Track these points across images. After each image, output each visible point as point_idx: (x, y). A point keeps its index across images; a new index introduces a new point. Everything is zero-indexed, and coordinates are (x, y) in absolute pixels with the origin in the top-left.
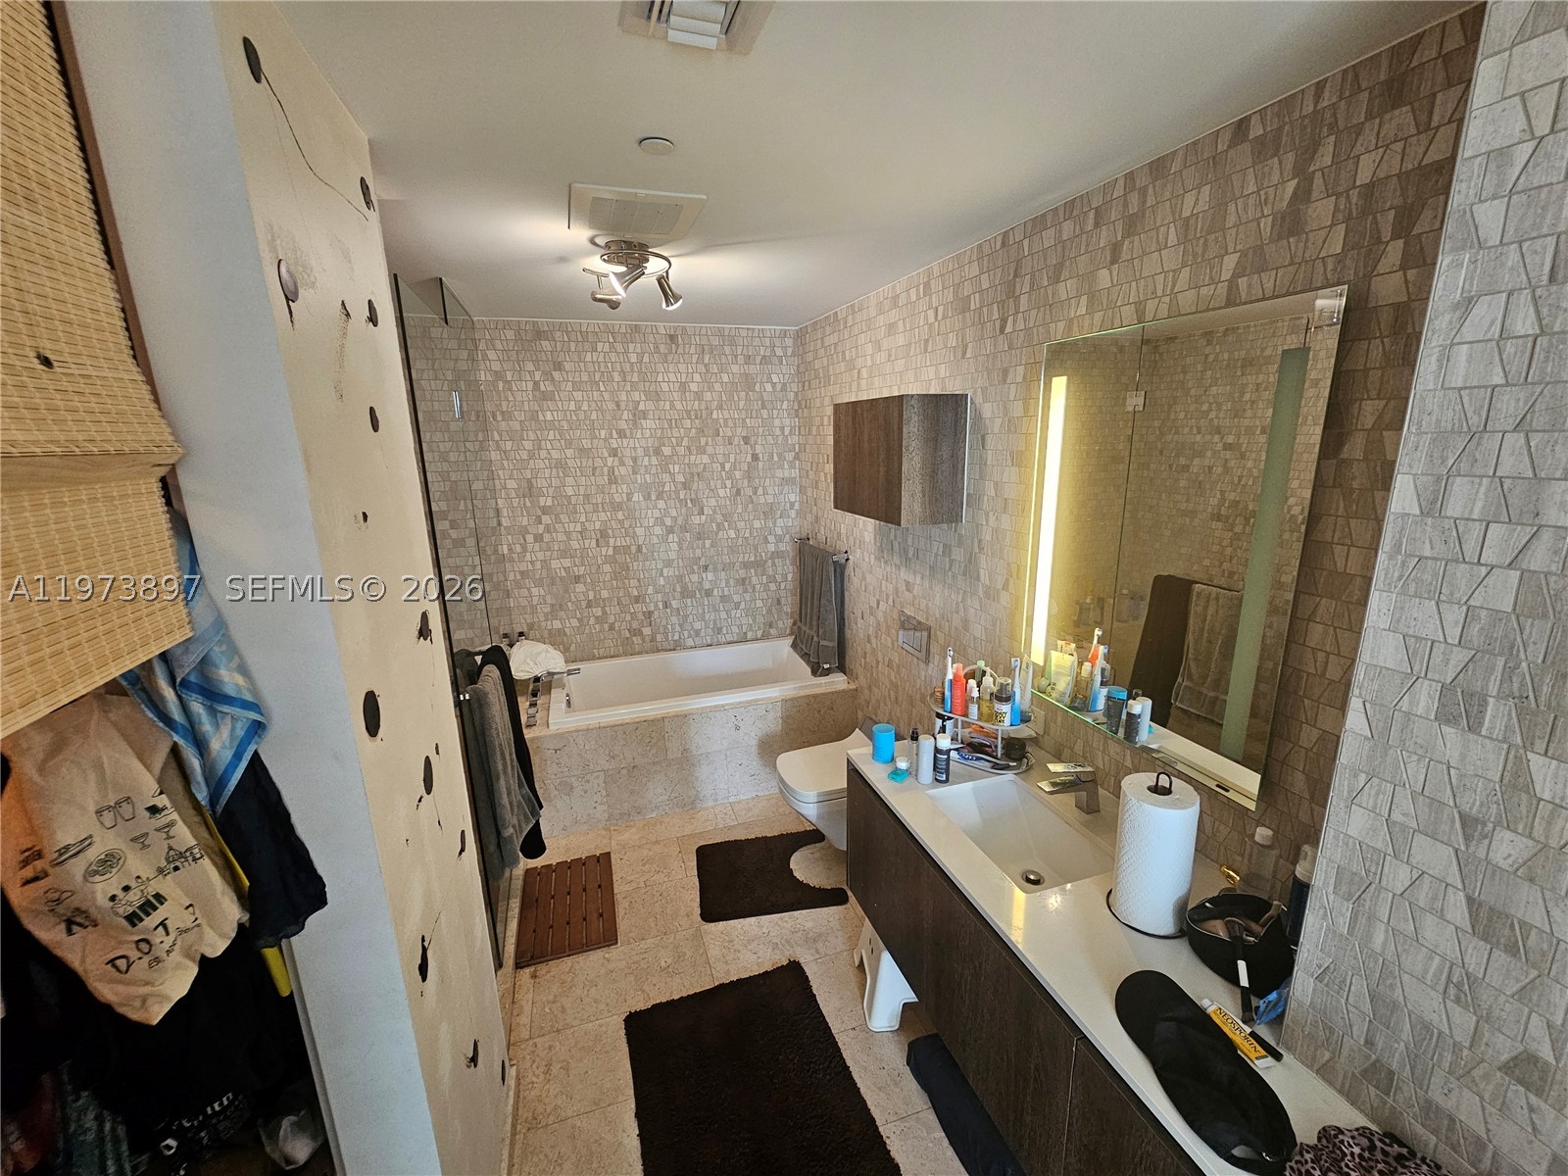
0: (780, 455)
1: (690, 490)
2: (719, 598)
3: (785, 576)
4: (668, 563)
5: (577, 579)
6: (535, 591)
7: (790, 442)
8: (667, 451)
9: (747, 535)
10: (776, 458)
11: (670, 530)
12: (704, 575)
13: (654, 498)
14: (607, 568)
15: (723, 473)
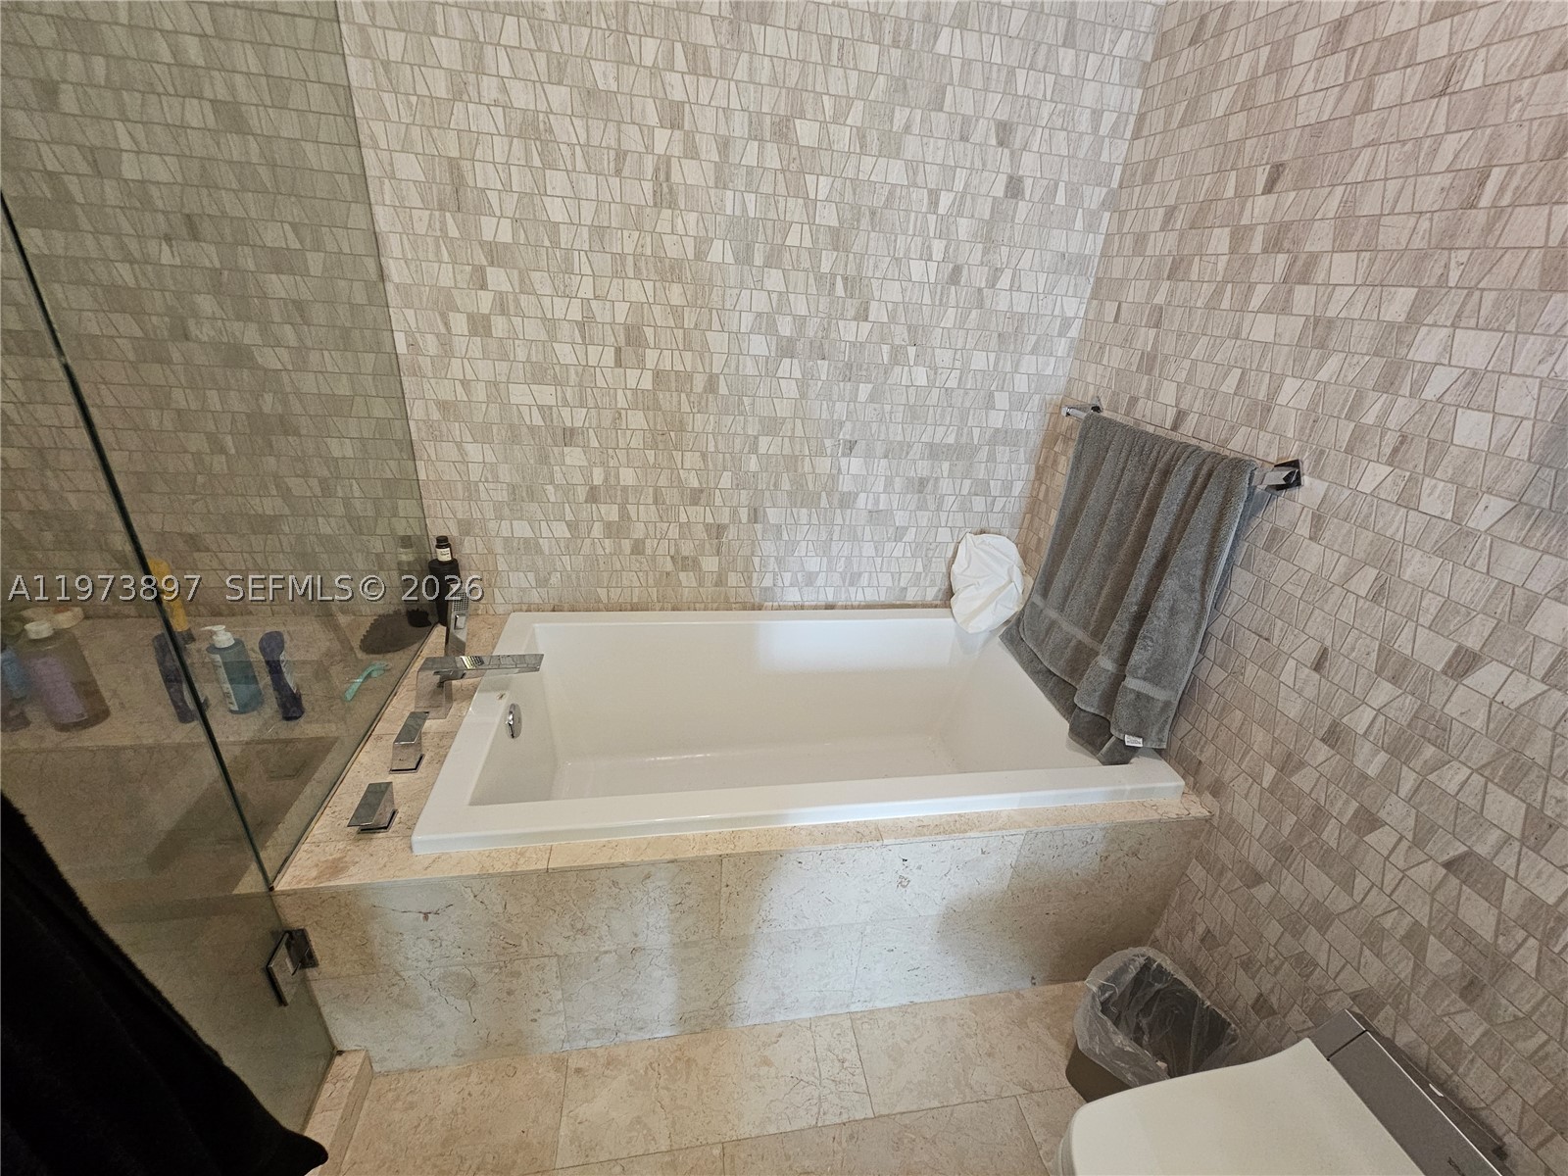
0: (1073, 192)
1: (847, 251)
2: (865, 513)
3: (1007, 486)
4: (772, 426)
5: (569, 436)
6: (473, 451)
7: (1105, 157)
8: (806, 132)
9: (952, 383)
10: (1061, 198)
11: (787, 349)
12: (844, 461)
13: (758, 260)
14: (637, 420)
15: (932, 218)
